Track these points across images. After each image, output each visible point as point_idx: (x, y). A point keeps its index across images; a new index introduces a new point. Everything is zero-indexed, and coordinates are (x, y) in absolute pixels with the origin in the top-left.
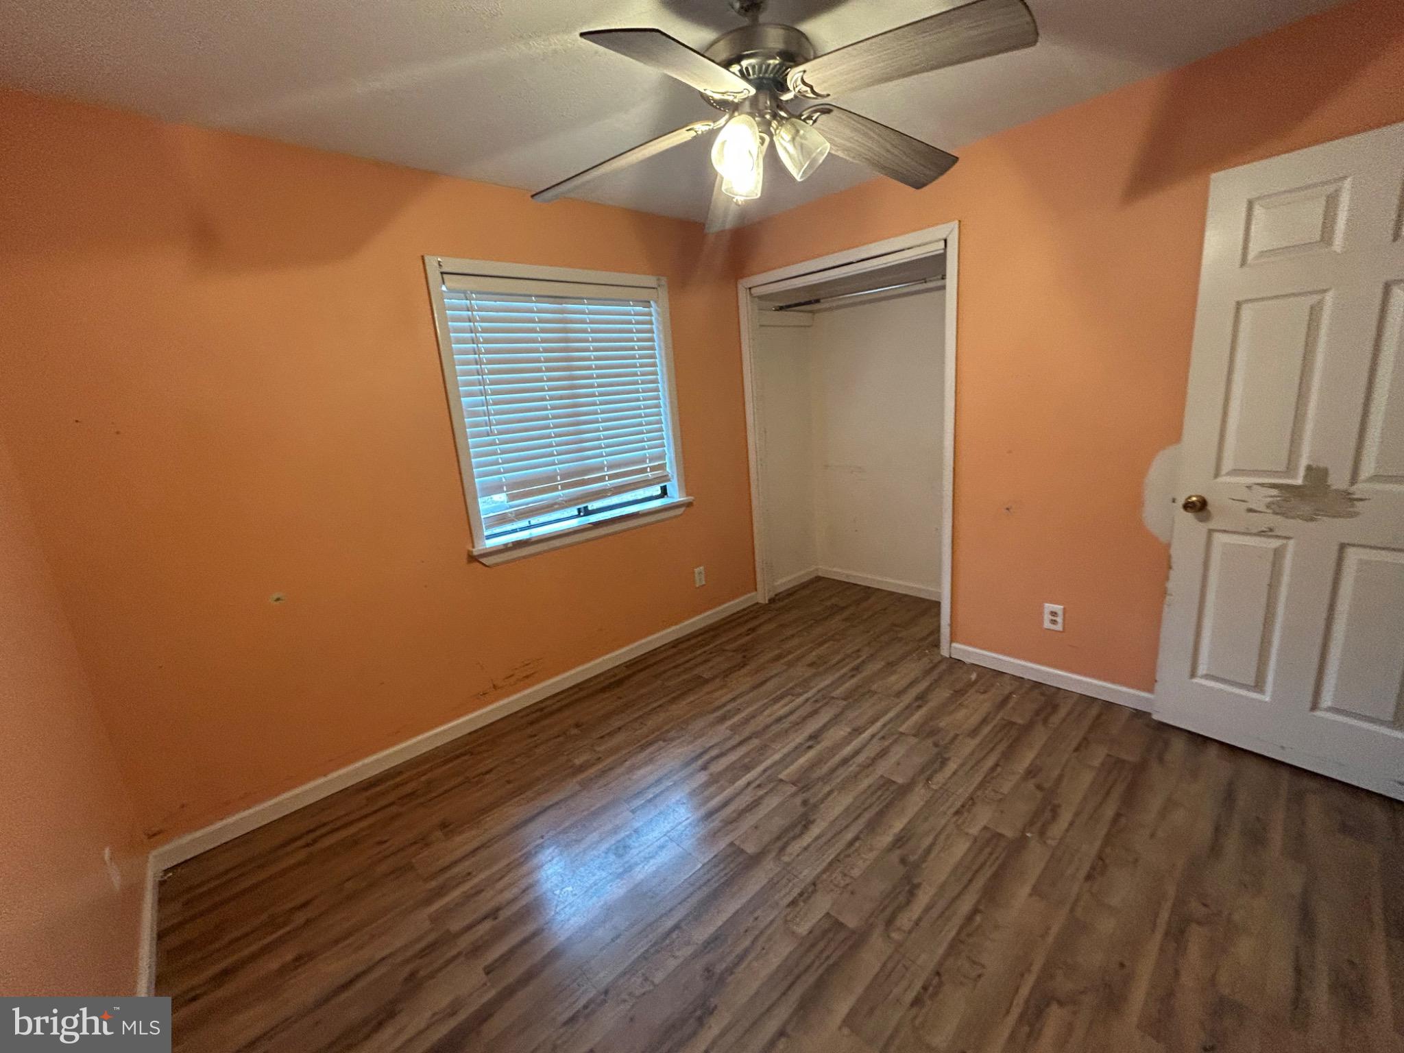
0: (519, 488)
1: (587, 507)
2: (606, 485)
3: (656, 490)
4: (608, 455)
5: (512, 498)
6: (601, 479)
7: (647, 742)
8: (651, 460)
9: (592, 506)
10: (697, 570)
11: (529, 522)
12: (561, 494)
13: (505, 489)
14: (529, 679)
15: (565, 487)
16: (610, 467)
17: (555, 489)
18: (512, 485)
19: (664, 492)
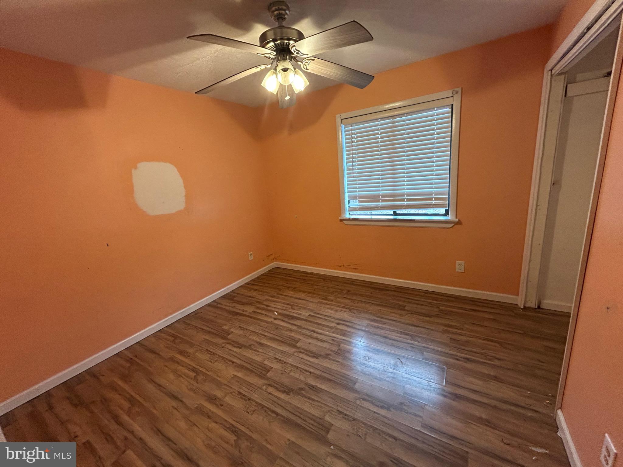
0: (363, 199)
1: (396, 212)
2: (405, 203)
3: (443, 211)
4: (408, 189)
5: (360, 202)
6: (403, 200)
7: (407, 333)
8: (436, 194)
9: (398, 212)
10: (458, 262)
11: (371, 213)
12: (381, 204)
13: (358, 198)
14: (355, 270)
15: (383, 201)
16: (408, 195)
17: (379, 201)
18: (361, 197)
19: (447, 213)
